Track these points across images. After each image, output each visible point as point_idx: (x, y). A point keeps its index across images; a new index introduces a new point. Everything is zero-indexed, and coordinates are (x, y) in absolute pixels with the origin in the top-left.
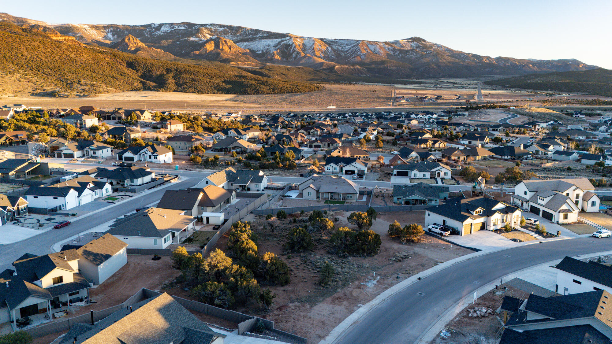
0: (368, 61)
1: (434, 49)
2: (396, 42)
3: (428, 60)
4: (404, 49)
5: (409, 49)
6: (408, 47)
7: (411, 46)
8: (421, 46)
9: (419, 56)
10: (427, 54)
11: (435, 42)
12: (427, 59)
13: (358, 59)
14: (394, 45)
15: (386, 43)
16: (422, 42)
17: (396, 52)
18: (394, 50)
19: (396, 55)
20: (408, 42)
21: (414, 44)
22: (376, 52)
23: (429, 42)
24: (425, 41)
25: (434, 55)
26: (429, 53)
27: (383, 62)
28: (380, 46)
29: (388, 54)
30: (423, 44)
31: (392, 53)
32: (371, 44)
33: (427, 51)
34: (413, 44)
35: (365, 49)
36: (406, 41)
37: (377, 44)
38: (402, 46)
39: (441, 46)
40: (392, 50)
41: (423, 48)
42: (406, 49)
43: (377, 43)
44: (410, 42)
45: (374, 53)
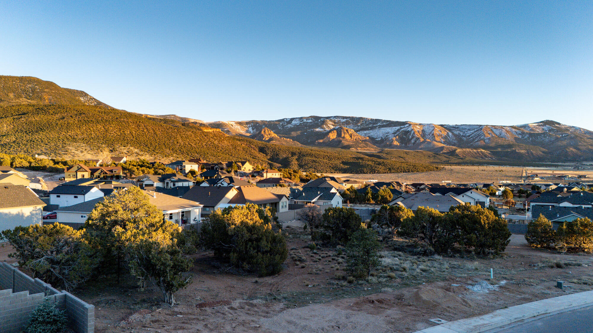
0: (493, 145)
1: (571, 132)
2: (525, 126)
3: (565, 142)
4: (535, 132)
5: (540, 132)
6: (539, 131)
7: (543, 129)
8: (555, 130)
9: (552, 140)
10: (562, 137)
11: (572, 125)
12: (563, 142)
13: (482, 143)
14: (522, 129)
15: (512, 127)
16: (556, 125)
17: (526, 135)
18: (523, 133)
19: (525, 139)
20: (539, 125)
21: (546, 128)
22: (502, 136)
23: (564, 125)
24: (559, 124)
25: (571, 138)
26: (565, 136)
27: (510, 146)
28: (506, 130)
29: (516, 139)
30: (556, 127)
31: (520, 137)
32: (495, 128)
33: (562, 135)
34: (544, 127)
35: (489, 134)
36: (537, 124)
37: (503, 128)
38: (532, 130)
39: (580, 128)
40: (520, 134)
41: (558, 131)
42: (537, 132)
43: (502, 127)
44: (541, 125)
45: (500, 136)
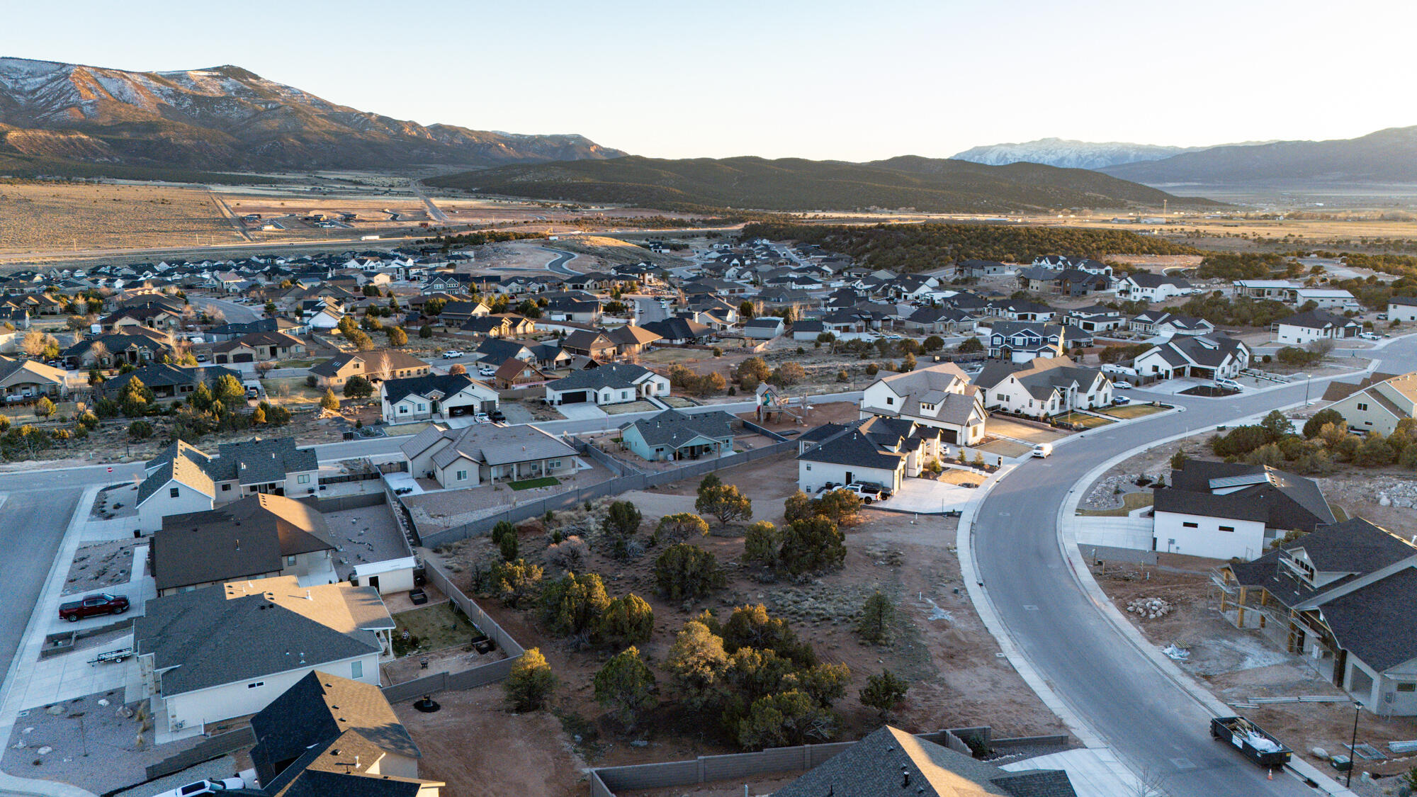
0: (105, 120)
1: (284, 100)
2: (180, 76)
3: (275, 124)
4: (205, 94)
5: (217, 94)
6: (214, 90)
7: (223, 87)
8: (249, 91)
9: (248, 115)
10: (267, 110)
11: (283, 83)
12: (270, 122)
13: (72, 115)
14: (174, 82)
15: (148, 75)
16: (251, 80)
17: (184, 100)
18: (177, 94)
19: (185, 109)
20: (213, 77)
21: (229, 83)
22: (125, 97)
23: (268, 81)
24: (256, 77)
25: (286, 114)
26: (272, 109)
27: (151, 127)
28: (135, 84)
29: (161, 106)
30: (251, 84)
31: (172, 103)
32: (105, 76)
33: (267, 104)
34: (224, 83)
35: (90, 89)
36: (206, 73)
37: (125, 77)
38: (196, 87)
39: (301, 92)
40: (170, 96)
41: (256, 96)
42: (210, 95)
43: (123, 74)
44: (217, 77)
45: (120, 99)
